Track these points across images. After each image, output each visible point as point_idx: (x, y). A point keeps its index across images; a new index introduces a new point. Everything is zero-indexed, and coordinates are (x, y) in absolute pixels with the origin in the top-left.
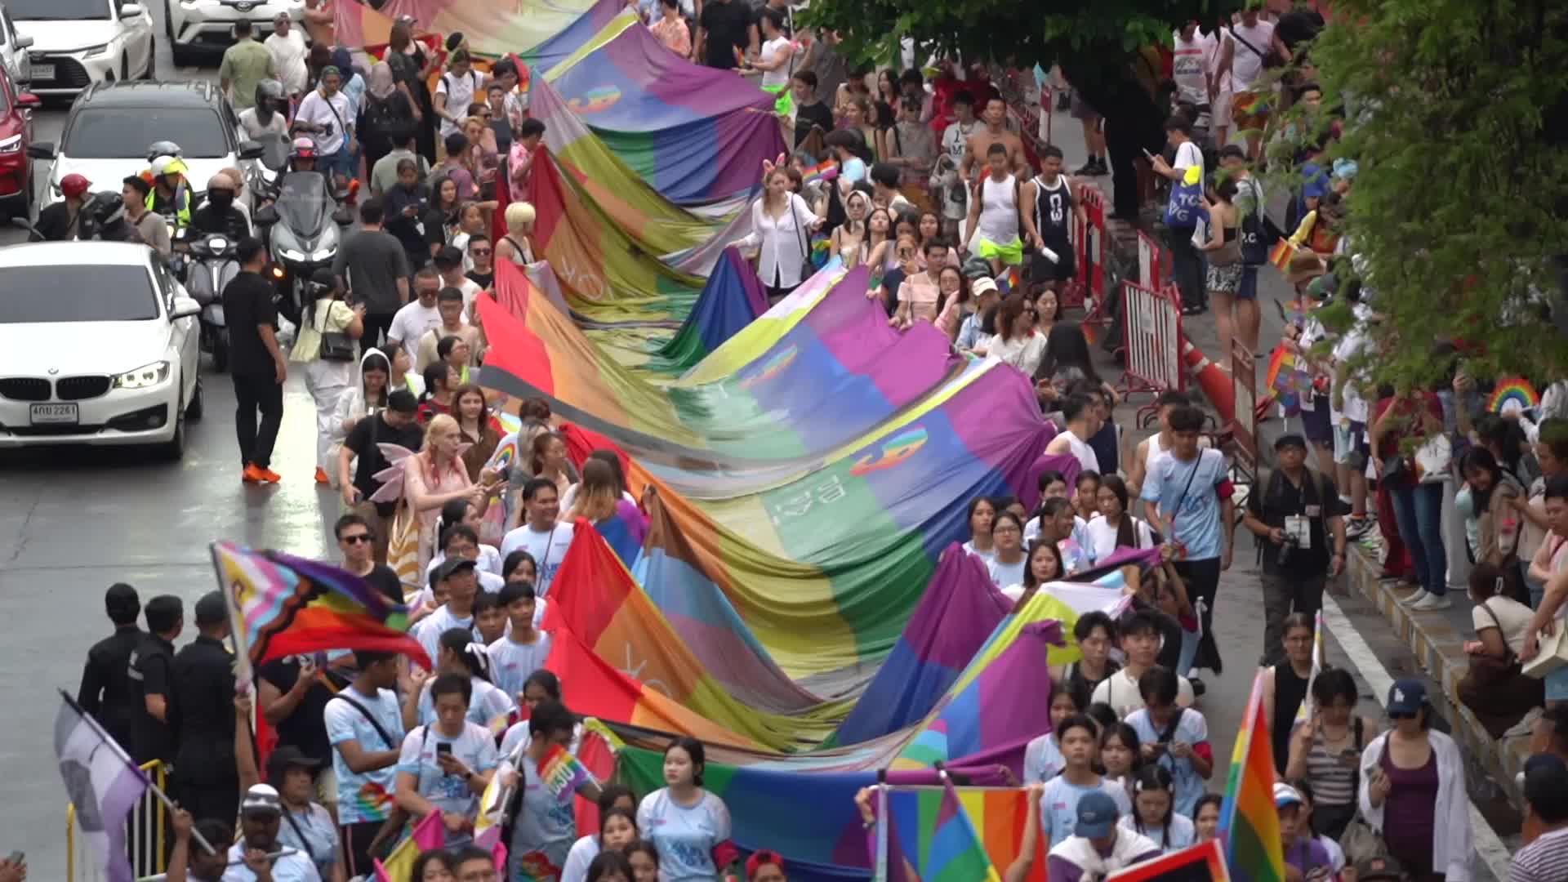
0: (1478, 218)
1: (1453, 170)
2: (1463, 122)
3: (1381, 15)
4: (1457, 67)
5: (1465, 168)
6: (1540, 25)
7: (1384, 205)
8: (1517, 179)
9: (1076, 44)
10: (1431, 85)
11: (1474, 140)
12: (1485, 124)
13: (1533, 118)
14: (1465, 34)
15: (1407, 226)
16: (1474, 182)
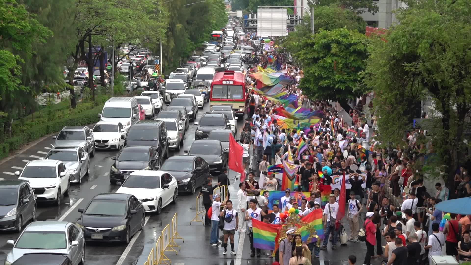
0: (394, 126)
1: (391, 118)
2: (392, 112)
3: (382, 97)
4: (392, 105)
5: (392, 119)
6: (403, 100)
7: (381, 123)
8: (399, 120)
9: (340, 99)
10: (388, 107)
11: (394, 115)
12: (396, 112)
13: (402, 112)
14: (393, 100)
15: (385, 126)
16: (394, 120)
